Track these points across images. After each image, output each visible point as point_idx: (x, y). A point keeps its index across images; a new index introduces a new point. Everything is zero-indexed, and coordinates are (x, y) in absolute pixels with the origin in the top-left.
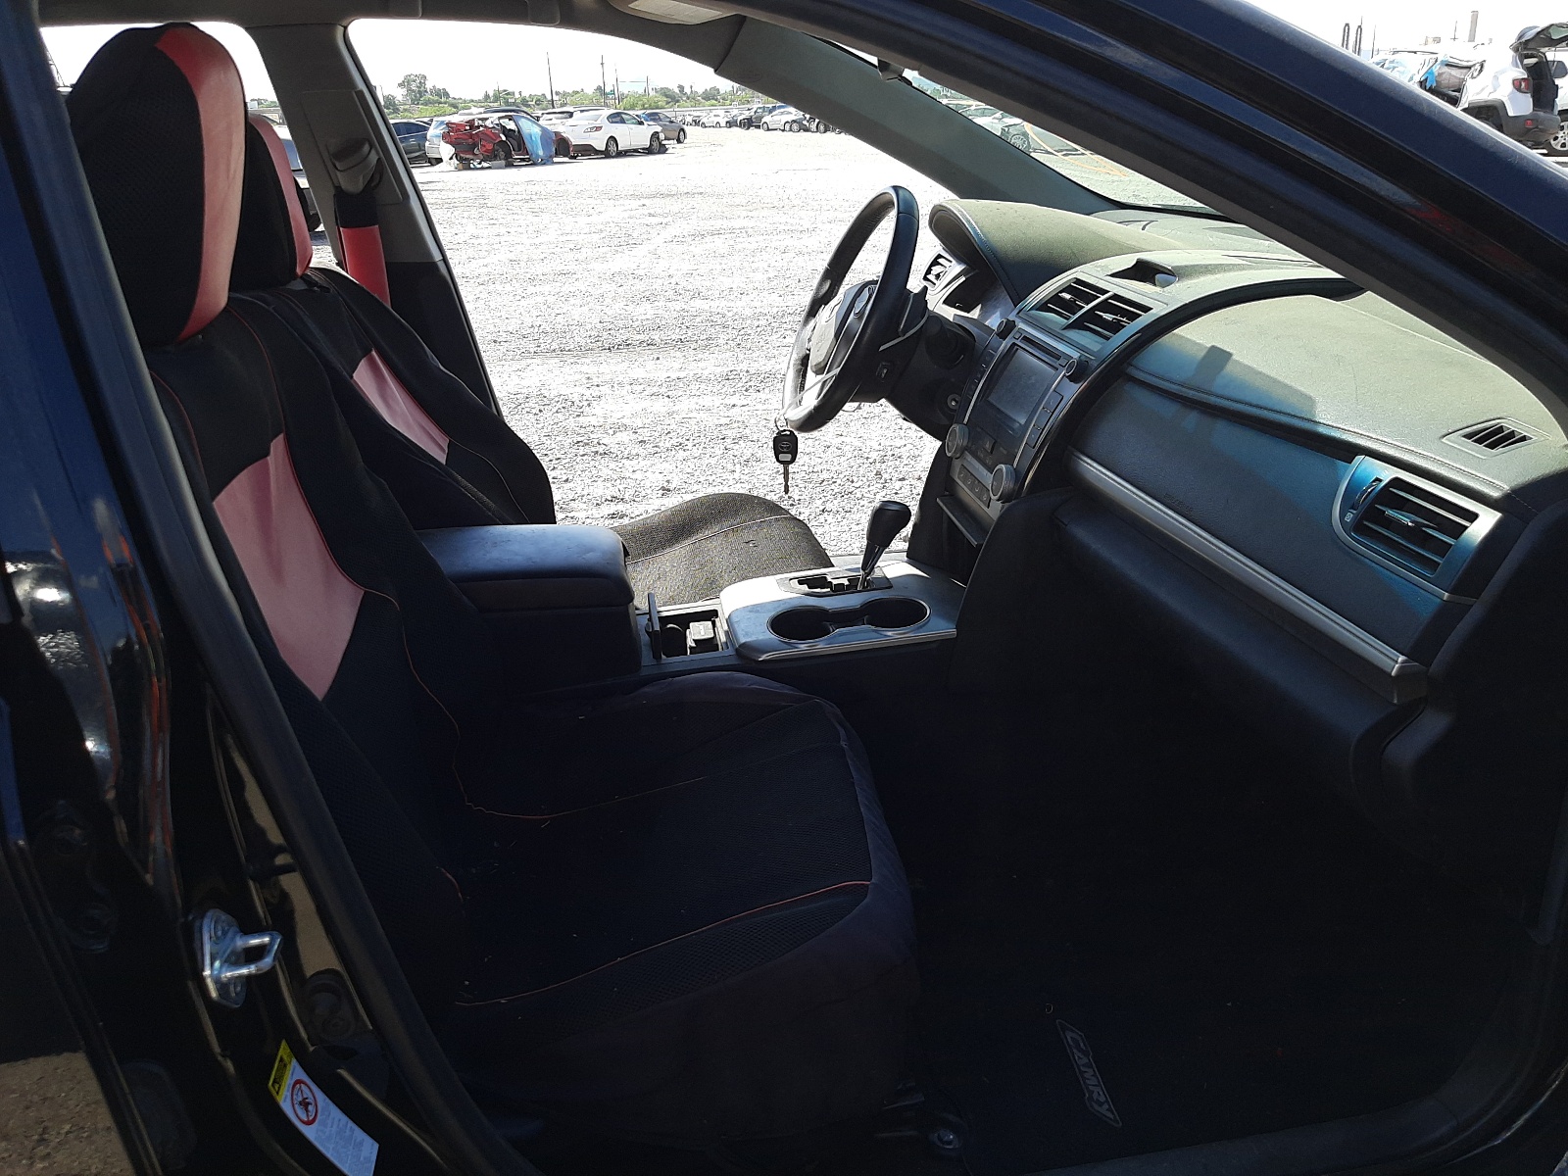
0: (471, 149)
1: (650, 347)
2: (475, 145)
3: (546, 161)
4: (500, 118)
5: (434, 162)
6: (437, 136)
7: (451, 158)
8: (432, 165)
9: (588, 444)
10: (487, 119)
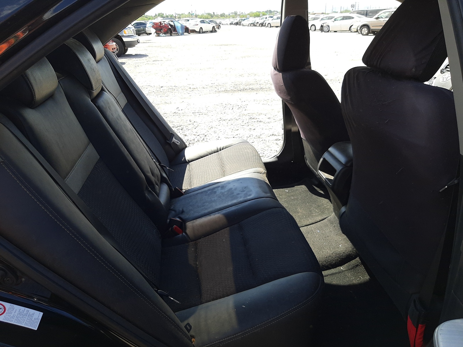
0: (160, 30)
1: (252, 90)
2: (161, 29)
3: (182, 34)
4: (169, 21)
5: (148, 34)
6: (149, 26)
7: (154, 33)
8: (148, 35)
9: (253, 119)
10: (165, 21)
